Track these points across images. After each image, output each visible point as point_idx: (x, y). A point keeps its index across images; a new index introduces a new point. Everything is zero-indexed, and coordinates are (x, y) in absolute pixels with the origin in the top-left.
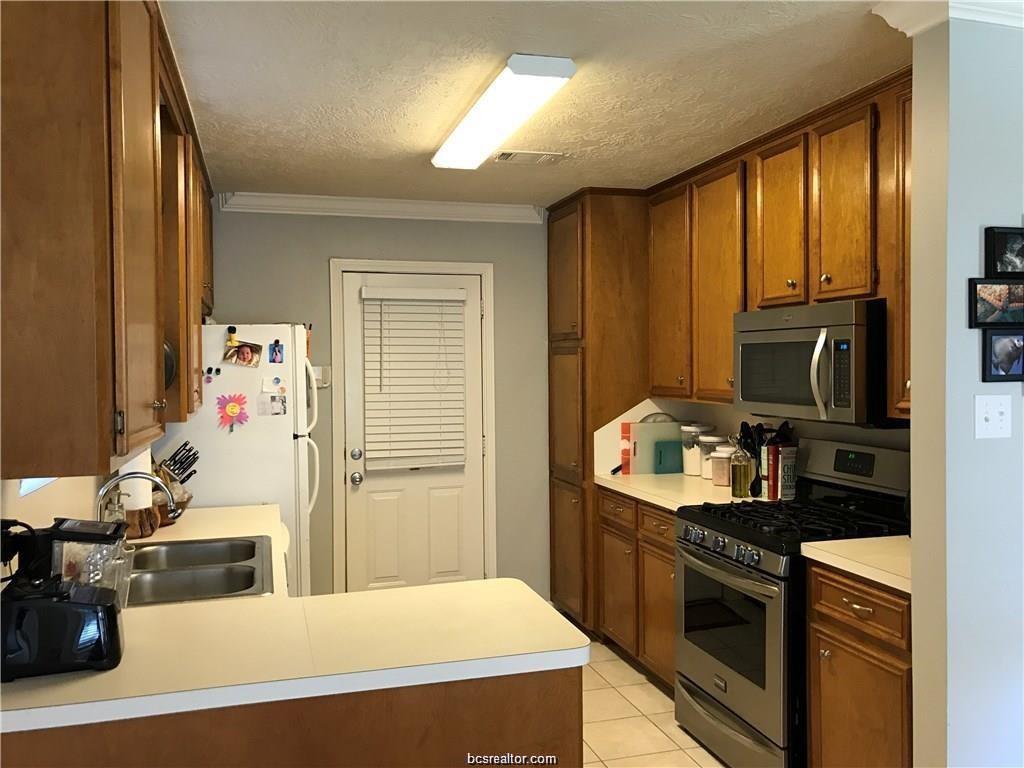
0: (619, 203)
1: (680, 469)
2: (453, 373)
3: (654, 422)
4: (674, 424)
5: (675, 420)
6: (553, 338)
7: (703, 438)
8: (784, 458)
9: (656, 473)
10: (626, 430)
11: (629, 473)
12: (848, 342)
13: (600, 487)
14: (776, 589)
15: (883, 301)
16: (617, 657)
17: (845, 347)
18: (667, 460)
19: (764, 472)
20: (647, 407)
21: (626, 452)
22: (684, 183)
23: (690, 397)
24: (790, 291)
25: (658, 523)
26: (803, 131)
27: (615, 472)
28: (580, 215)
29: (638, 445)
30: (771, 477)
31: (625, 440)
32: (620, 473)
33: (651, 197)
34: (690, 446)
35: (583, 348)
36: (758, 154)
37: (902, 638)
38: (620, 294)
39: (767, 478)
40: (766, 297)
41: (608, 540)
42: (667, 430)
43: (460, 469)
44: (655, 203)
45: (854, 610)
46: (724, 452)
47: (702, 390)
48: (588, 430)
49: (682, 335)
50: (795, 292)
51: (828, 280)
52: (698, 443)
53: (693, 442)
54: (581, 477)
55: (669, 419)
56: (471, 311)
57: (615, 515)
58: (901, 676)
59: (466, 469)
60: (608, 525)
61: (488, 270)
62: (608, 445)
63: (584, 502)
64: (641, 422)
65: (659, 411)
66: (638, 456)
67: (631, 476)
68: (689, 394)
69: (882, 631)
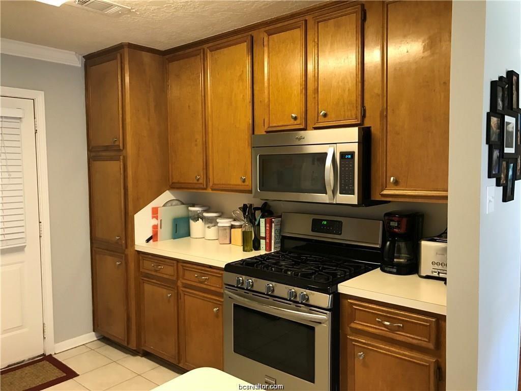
0: (146, 57)
1: (188, 234)
2: (13, 175)
3: (171, 205)
4: (183, 206)
5: (183, 204)
6: (90, 149)
7: (206, 215)
8: (275, 225)
9: (174, 239)
10: (155, 212)
11: (157, 241)
12: (352, 154)
13: (139, 252)
14: (324, 317)
15: (369, 128)
16: (157, 365)
17: (350, 156)
18: (181, 229)
19: (263, 234)
20: (167, 196)
21: (155, 227)
22: (199, 48)
23: (205, 189)
24: (292, 121)
25: (199, 274)
26: (304, 18)
27: (148, 241)
28: (119, 62)
29: (162, 222)
30: (268, 237)
31: (154, 219)
32: (151, 241)
33: (167, 56)
34: (196, 219)
35: (124, 157)
36: (265, 31)
37: (429, 342)
38: (149, 120)
39: (265, 238)
40: (271, 125)
41: (148, 288)
42: (179, 211)
43: (21, 249)
44: (171, 60)
45: (385, 326)
46: (224, 222)
47: (215, 184)
48: (130, 214)
49: (199, 148)
50: (296, 122)
51: (325, 115)
52: (203, 218)
53: (197, 218)
54: (124, 246)
55: (179, 203)
56: (27, 127)
57: (156, 271)
58: (429, 366)
59: (26, 249)
60: (149, 278)
61: (40, 97)
62: (143, 223)
63: (127, 263)
64: (164, 206)
65: (175, 199)
66: (162, 228)
67: (159, 243)
68: (205, 187)
69: (409, 337)
